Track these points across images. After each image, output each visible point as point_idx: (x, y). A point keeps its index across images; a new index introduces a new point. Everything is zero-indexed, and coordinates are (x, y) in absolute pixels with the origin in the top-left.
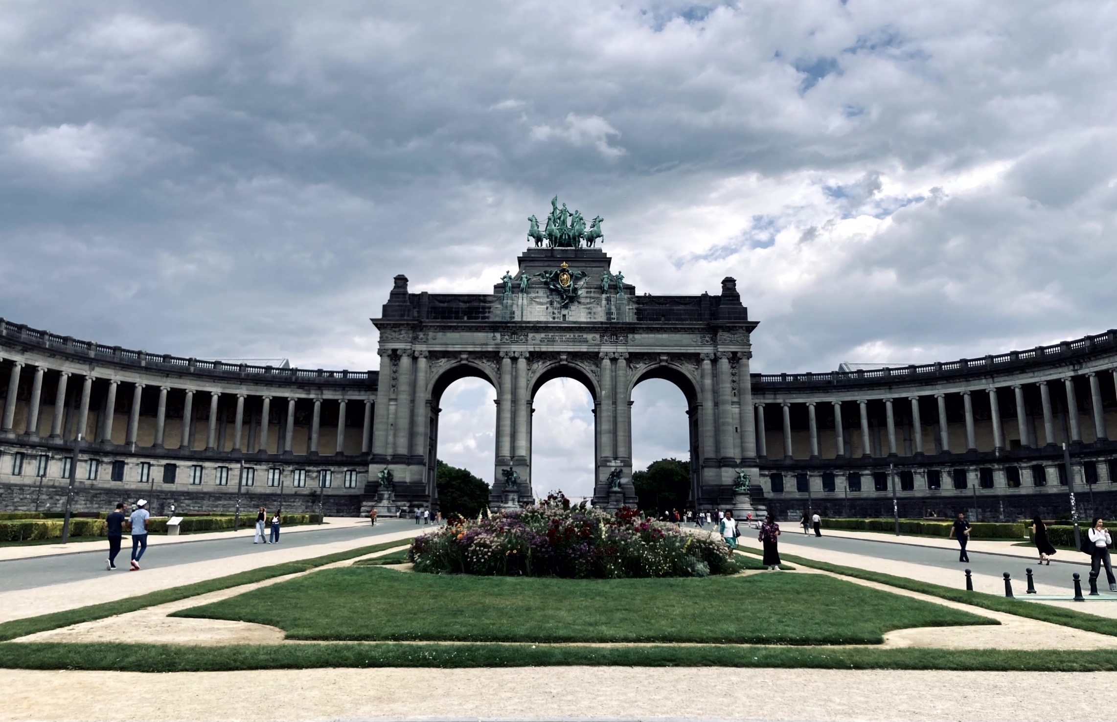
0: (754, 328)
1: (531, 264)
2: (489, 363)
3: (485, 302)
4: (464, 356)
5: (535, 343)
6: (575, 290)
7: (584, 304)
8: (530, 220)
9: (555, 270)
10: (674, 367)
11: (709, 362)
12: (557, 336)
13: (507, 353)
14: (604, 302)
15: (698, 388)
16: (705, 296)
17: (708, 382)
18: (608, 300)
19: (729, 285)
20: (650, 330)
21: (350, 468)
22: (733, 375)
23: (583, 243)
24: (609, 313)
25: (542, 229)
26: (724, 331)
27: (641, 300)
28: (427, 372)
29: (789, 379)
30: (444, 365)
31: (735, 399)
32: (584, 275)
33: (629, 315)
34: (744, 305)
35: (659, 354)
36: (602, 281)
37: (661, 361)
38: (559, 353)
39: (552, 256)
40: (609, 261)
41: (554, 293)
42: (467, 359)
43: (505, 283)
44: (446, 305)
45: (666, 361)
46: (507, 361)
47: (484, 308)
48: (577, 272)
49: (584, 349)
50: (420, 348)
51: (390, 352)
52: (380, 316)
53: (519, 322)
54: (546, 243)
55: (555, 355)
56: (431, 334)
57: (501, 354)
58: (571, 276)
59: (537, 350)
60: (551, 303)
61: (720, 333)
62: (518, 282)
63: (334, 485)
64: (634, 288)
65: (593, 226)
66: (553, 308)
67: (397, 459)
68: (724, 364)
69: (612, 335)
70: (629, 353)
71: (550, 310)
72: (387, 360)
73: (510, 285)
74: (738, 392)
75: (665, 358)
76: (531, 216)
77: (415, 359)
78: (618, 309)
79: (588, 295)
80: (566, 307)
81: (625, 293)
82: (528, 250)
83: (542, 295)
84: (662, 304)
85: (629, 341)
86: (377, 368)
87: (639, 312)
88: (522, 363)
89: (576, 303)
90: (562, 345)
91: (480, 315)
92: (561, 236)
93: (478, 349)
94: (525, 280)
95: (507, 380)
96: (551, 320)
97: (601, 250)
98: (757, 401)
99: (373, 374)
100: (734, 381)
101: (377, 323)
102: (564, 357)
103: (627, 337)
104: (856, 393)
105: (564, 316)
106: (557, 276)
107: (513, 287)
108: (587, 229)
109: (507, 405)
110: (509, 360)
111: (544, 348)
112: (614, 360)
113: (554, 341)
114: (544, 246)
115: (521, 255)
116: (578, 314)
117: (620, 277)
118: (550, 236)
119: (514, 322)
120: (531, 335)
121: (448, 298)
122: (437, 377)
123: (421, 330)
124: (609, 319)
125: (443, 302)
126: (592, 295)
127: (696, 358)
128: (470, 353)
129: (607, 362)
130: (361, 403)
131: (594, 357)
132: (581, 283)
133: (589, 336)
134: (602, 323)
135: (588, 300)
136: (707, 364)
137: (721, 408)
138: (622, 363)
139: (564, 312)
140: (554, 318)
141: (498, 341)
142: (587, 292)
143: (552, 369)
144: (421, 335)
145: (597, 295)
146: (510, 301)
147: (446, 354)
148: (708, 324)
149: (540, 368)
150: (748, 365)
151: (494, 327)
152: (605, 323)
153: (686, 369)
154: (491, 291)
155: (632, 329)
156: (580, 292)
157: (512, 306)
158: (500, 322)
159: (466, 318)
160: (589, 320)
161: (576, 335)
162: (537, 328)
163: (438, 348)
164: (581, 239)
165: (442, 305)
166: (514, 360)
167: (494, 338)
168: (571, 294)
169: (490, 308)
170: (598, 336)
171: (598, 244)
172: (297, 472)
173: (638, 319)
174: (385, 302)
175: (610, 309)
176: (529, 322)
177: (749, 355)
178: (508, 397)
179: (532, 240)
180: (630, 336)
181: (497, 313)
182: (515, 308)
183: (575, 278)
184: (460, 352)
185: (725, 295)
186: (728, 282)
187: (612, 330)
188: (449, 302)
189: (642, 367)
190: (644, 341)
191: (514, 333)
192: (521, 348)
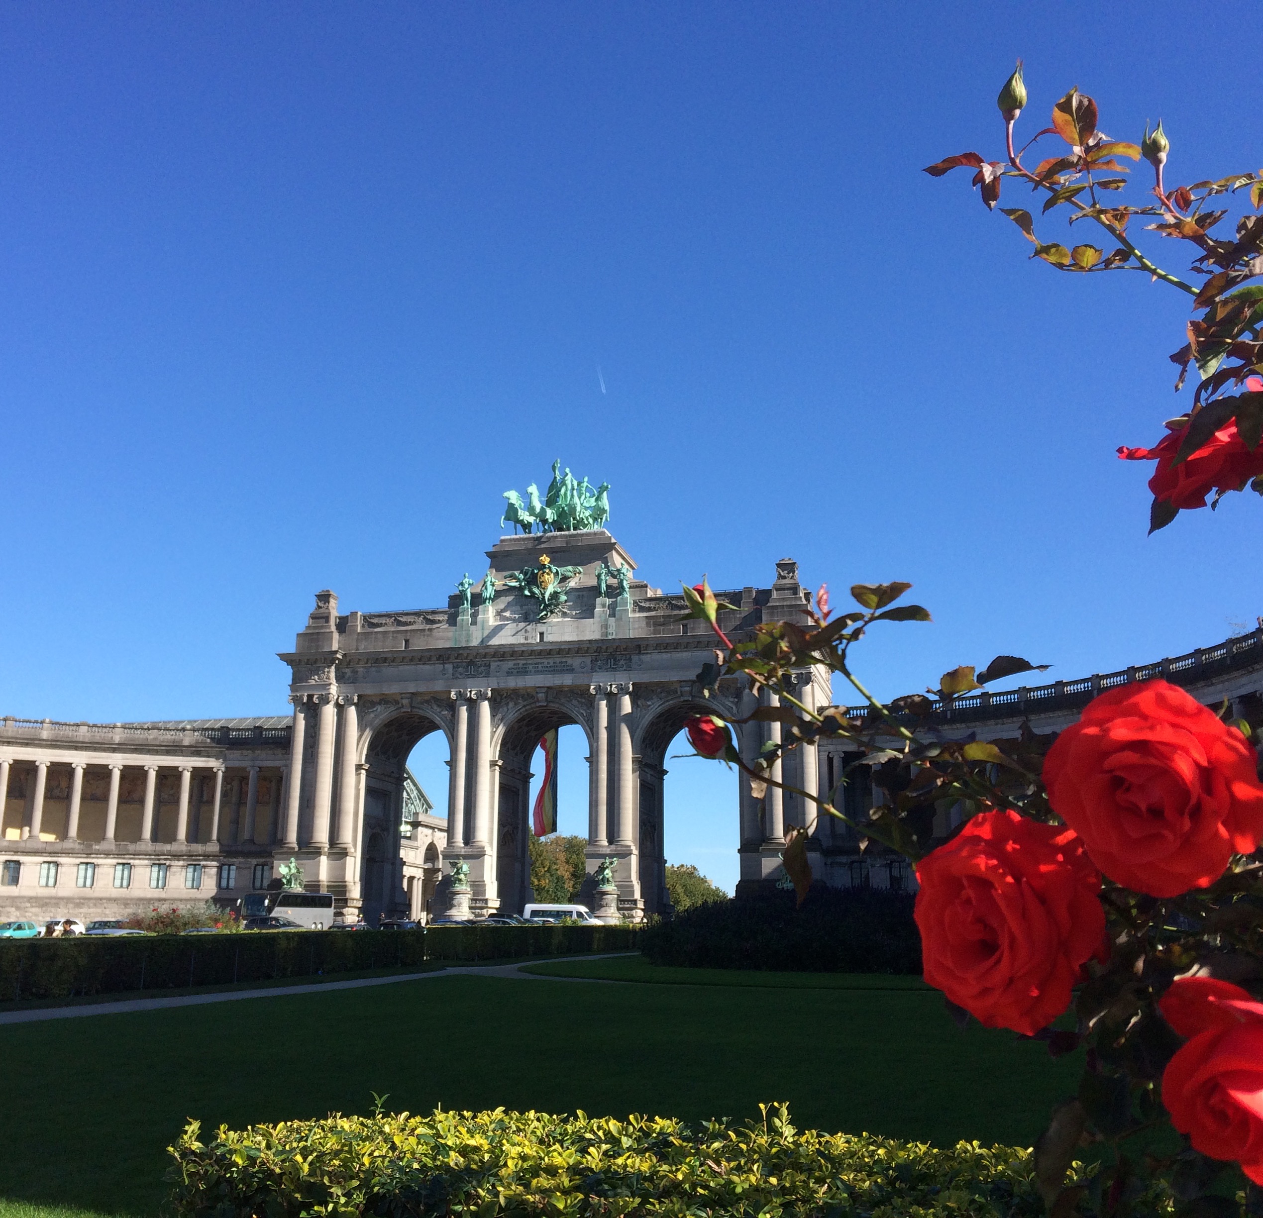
1: (505, 561)
2: (440, 710)
3: (434, 620)
4: (406, 700)
5: (501, 675)
7: (572, 614)
9: (531, 568)
10: (702, 702)
12: (530, 664)
13: (461, 693)
16: (750, 590)
19: (784, 571)
20: (663, 646)
21: (261, 862)
24: (605, 627)
27: (654, 604)
28: (358, 725)
30: (381, 714)
32: (576, 572)
33: (637, 628)
36: (599, 577)
38: (533, 690)
41: (529, 602)
42: (410, 705)
44: (381, 629)
46: (462, 705)
48: (566, 568)
49: (569, 681)
50: (345, 691)
51: (305, 700)
52: (293, 649)
53: (478, 647)
56: (361, 671)
57: (454, 696)
58: (556, 574)
59: (503, 686)
60: (526, 616)
63: (239, 885)
66: (528, 624)
70: (632, 684)
71: (522, 626)
72: (302, 710)
73: (468, 594)
77: (340, 707)
78: (618, 619)
79: (579, 601)
80: (542, 620)
81: (632, 594)
83: (513, 606)
85: (635, 667)
87: (651, 622)
88: (484, 707)
89: (559, 615)
90: (538, 678)
91: (426, 640)
93: (423, 689)
94: (489, 585)
95: (462, 731)
96: (523, 641)
101: (289, 660)
102: (542, 695)
103: (630, 659)
105: (542, 634)
106: (535, 576)
109: (460, 768)
110: (465, 703)
111: (513, 684)
112: (612, 695)
113: (527, 672)
115: (494, 550)
116: (562, 631)
119: (470, 648)
120: (493, 665)
121: (384, 620)
122: (372, 731)
123: (348, 666)
124: (604, 634)
125: (380, 625)
126: (584, 600)
128: (413, 695)
129: (601, 700)
131: (584, 693)
132: (570, 584)
133: (576, 662)
134: (591, 641)
135: (578, 609)
138: (624, 700)
139: (541, 628)
140: (526, 639)
141: (450, 677)
142: (578, 597)
143: (528, 712)
144: (349, 673)
145: (589, 601)
147: (384, 700)
149: (510, 712)
151: (443, 656)
152: (596, 642)
154: (443, 606)
155: (636, 648)
157: (470, 624)
158: (454, 649)
160: (575, 638)
161: (558, 661)
162: (502, 654)
163: (369, 691)
165: (378, 629)
166: (472, 702)
167: (444, 672)
170: (587, 662)
174: (301, 630)
175: (607, 620)
176: (491, 647)
178: (462, 756)
180: (635, 658)
181: (447, 637)
182: (473, 628)
183: (563, 578)
184: (399, 696)
185: (777, 587)
186: (786, 569)
187: (608, 650)
188: (385, 624)
189: (655, 705)
190: (657, 666)
191: (470, 664)
192: (480, 684)
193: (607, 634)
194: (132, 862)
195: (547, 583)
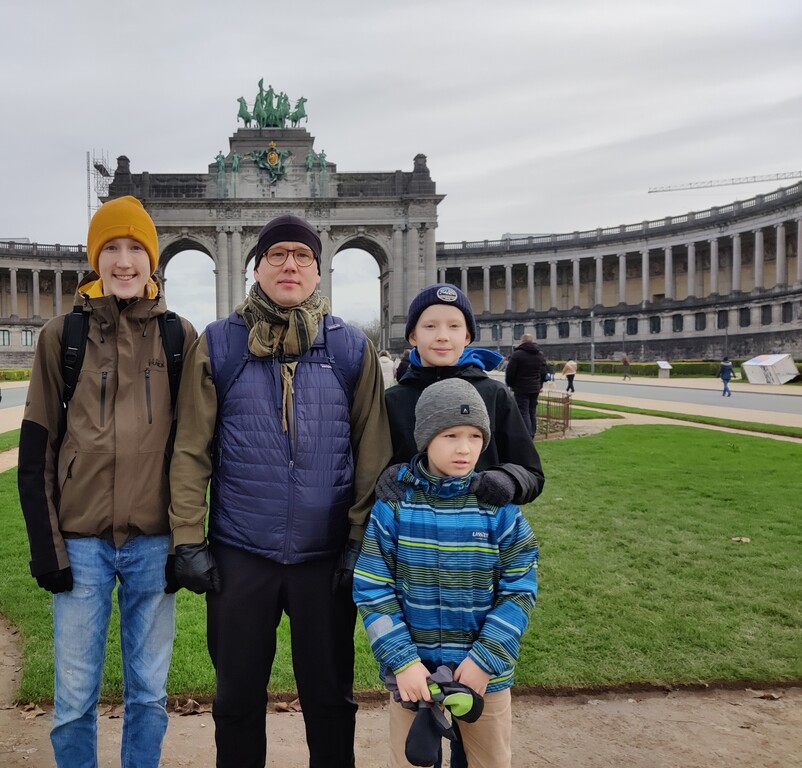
0: (441, 200)
1: (242, 144)
2: (207, 238)
3: (201, 181)
4: (185, 231)
5: (247, 218)
6: (282, 168)
7: (291, 181)
8: (238, 100)
9: (263, 150)
10: (370, 238)
11: (401, 232)
12: (267, 210)
13: (222, 228)
14: (309, 180)
15: (389, 256)
16: (399, 172)
17: (399, 250)
18: (312, 177)
19: (420, 161)
20: (350, 204)
22: (421, 243)
23: (288, 124)
24: (313, 190)
25: (250, 109)
26: (415, 203)
27: (342, 177)
29: (469, 246)
30: (167, 239)
31: (422, 265)
32: (290, 154)
33: (331, 192)
34: (433, 180)
35: (357, 226)
36: (307, 159)
37: (359, 233)
39: (261, 136)
40: (313, 139)
41: (264, 172)
42: (187, 234)
43: (218, 162)
44: (165, 184)
45: (363, 233)
46: (223, 236)
47: (200, 186)
48: (284, 151)
52: (106, 195)
53: (232, 199)
54: (254, 123)
56: (154, 211)
57: (217, 229)
58: (279, 155)
59: (249, 225)
60: (261, 181)
61: (411, 206)
62: (230, 161)
64: (335, 166)
65: (298, 107)
66: (263, 186)
68: (414, 233)
69: (316, 209)
70: (331, 226)
71: (261, 187)
73: (223, 164)
74: (423, 258)
75: (362, 230)
78: (321, 185)
79: (295, 173)
80: (274, 184)
81: (328, 171)
82: (239, 130)
83: (252, 174)
84: (360, 180)
85: (332, 216)
87: (340, 187)
88: (237, 237)
89: (283, 181)
91: (197, 193)
92: (268, 117)
93: (197, 225)
94: (236, 159)
95: (224, 252)
96: (261, 197)
97: (305, 130)
98: (440, 266)
100: (421, 249)
103: (329, 211)
104: (525, 257)
105: (273, 193)
106: (265, 155)
107: (226, 167)
108: (292, 110)
109: (225, 274)
110: (225, 235)
111: (255, 223)
113: (264, 216)
114: (252, 127)
115: (232, 136)
116: (285, 191)
117: (322, 156)
118: (258, 117)
119: (228, 200)
120: (243, 211)
121: (167, 178)
124: (313, 195)
125: (164, 181)
126: (298, 172)
127: (388, 229)
128: (190, 228)
132: (287, 162)
133: (296, 211)
134: (307, 199)
135: (294, 178)
136: (398, 234)
137: (409, 272)
138: (325, 234)
139: (273, 189)
140: (264, 195)
141: (215, 217)
142: (293, 171)
145: (302, 173)
146: (223, 180)
147: (168, 230)
148: (401, 198)
149: (253, 240)
150: (433, 235)
151: (211, 204)
152: (310, 199)
153: (380, 239)
155: (334, 204)
156: (287, 171)
157: (226, 184)
158: (217, 200)
159: (184, 196)
160: (295, 197)
162: (248, 204)
164: (287, 120)
165: (162, 184)
166: (229, 233)
167: (211, 214)
168: (279, 172)
169: (205, 186)
170: (303, 211)
173: (339, 195)
174: (111, 184)
175: (314, 186)
176: (241, 199)
177: (435, 225)
178: (225, 267)
179: (242, 121)
180: (332, 210)
181: (211, 192)
182: (228, 187)
183: (283, 158)
184: (181, 228)
185: (416, 171)
186: (420, 159)
187: (316, 205)
188: (168, 181)
189: (342, 239)
190: (344, 215)
191: (228, 210)
192: (235, 223)
194: (9, 329)
195: (274, 160)
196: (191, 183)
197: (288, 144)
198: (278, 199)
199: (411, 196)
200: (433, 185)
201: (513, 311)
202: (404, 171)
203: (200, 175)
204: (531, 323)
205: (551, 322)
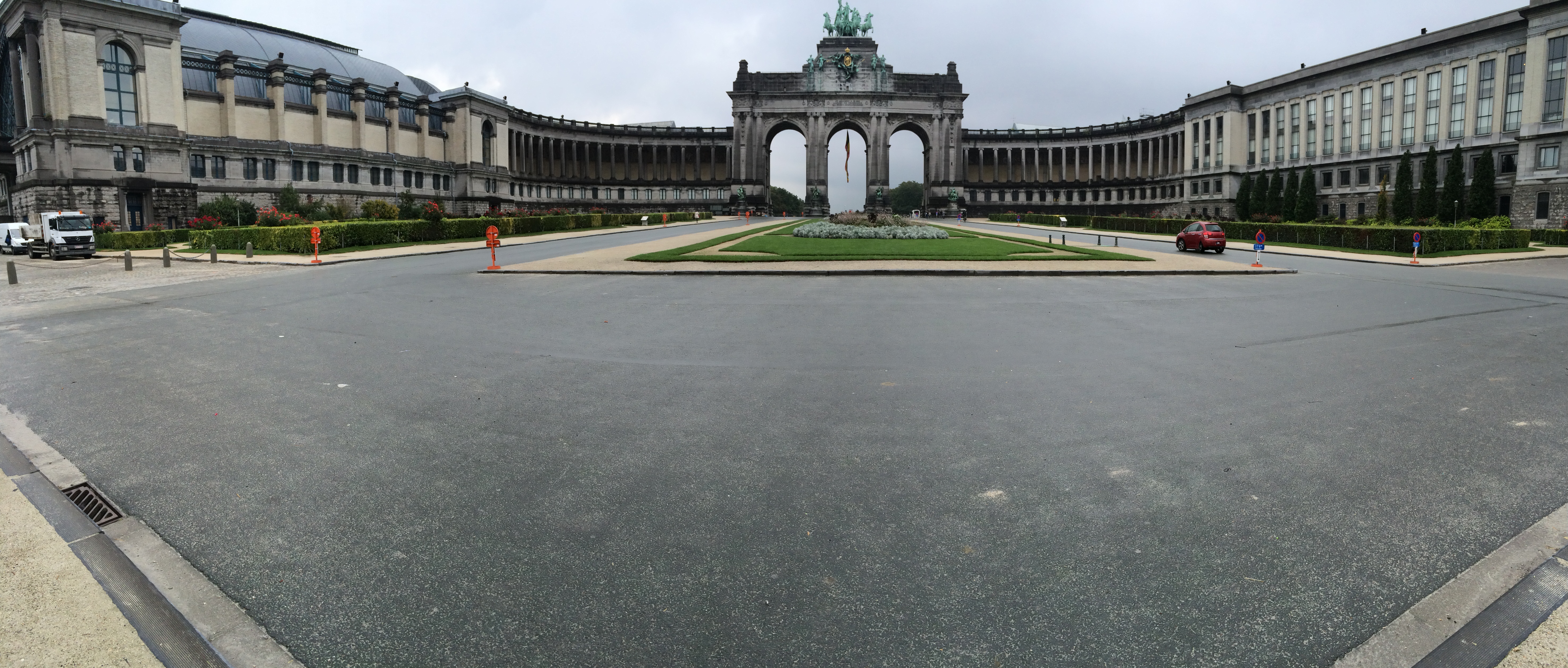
0: (965, 98)
1: (826, 49)
2: (800, 120)
3: (796, 78)
4: (785, 116)
5: (830, 106)
6: (855, 68)
7: (861, 79)
8: (825, 15)
9: (841, 54)
10: (917, 123)
11: (937, 119)
12: (843, 102)
13: (811, 114)
14: (873, 77)
15: (929, 136)
16: (937, 75)
17: (937, 133)
18: (875, 75)
20: (902, 98)
21: (720, 187)
22: (951, 129)
23: (859, 34)
24: (876, 85)
25: (832, 22)
26: (948, 99)
27: (897, 76)
28: (763, 127)
29: (985, 133)
30: (773, 122)
33: (889, 88)
34: (961, 82)
35: (908, 114)
36: (872, 61)
37: (909, 119)
38: (844, 113)
39: (840, 43)
40: (877, 46)
41: (841, 71)
42: (787, 118)
43: (809, 63)
44: (772, 80)
45: (912, 119)
46: (811, 119)
47: (796, 82)
48: (856, 54)
49: (860, 110)
50: (757, 110)
51: (739, 114)
52: (732, 90)
53: (819, 92)
55: (841, 115)
56: (764, 102)
57: (808, 114)
58: (852, 58)
59: (830, 111)
60: (839, 78)
61: (945, 101)
62: (818, 63)
63: (712, 197)
64: (892, 67)
65: (866, 20)
66: (841, 82)
67: (748, 181)
68: (946, 121)
69: (878, 100)
70: (889, 114)
71: (839, 83)
72: (738, 119)
73: (812, 65)
74: (953, 140)
75: (912, 117)
76: (825, 13)
77: (755, 118)
78: (882, 82)
79: (863, 72)
80: (849, 80)
81: (887, 71)
82: (824, 39)
83: (832, 72)
84: (910, 79)
85: (889, 106)
86: (732, 125)
87: (896, 85)
88: (821, 120)
89: (855, 78)
90: (847, 107)
91: (794, 87)
92: (845, 28)
93: (794, 111)
94: (822, 61)
95: (812, 132)
96: (839, 90)
97: (871, 39)
98: (965, 146)
99: (729, 129)
101: (731, 95)
102: (848, 116)
103: (887, 102)
104: (1021, 143)
105: (848, 87)
106: (843, 58)
107: (814, 67)
108: (862, 23)
109: (813, 149)
110: (813, 118)
111: (835, 110)
112: (879, 118)
113: (841, 105)
114: (834, 36)
115: (819, 43)
116: (857, 86)
117: (883, 59)
118: (838, 28)
119: (816, 92)
120: (826, 101)
121: (773, 76)
122: (769, 130)
123: (758, 99)
125: (771, 78)
126: (866, 72)
127: (929, 118)
128: (788, 114)
129: (874, 120)
130: (724, 148)
131: (866, 116)
133: (863, 102)
134: (871, 92)
135: (862, 76)
136: (937, 121)
137: (943, 150)
138: (884, 120)
139: (848, 84)
140: (841, 89)
141: (806, 106)
142: (863, 70)
143: (840, 124)
144: (758, 102)
145: (868, 72)
146: (812, 78)
147: (774, 115)
148: (938, 95)
149: (833, 123)
150: (959, 123)
151: (805, 96)
152: (874, 92)
153: (924, 124)
154: (800, 70)
155: (890, 97)
156: (857, 70)
157: (814, 80)
158: (807, 92)
159: (785, 89)
160: (863, 90)
161: (855, 101)
162: (831, 96)
163: (768, 111)
164: (858, 30)
165: (769, 81)
166: (816, 118)
167: (803, 103)
170: (869, 101)
171: (869, 34)
172: (690, 191)
173: (895, 90)
174: (735, 80)
175: (877, 82)
176: (825, 92)
177: (961, 116)
179: (827, 31)
180: (889, 102)
181: (805, 86)
182: (815, 82)
183: (855, 59)
184: (783, 114)
185: (949, 74)
186: (952, 66)
187: (876, 97)
188: (774, 78)
189: (897, 123)
190: (899, 106)
191: (816, 100)
192: (820, 109)
193: (877, 89)
195: (848, 62)
196: (790, 80)
197: (859, 49)
198: (851, 92)
199: (946, 94)
200: (960, 86)
201: (1013, 181)
202: (941, 74)
203: (796, 74)
204: (1023, 190)
205: (1035, 191)
